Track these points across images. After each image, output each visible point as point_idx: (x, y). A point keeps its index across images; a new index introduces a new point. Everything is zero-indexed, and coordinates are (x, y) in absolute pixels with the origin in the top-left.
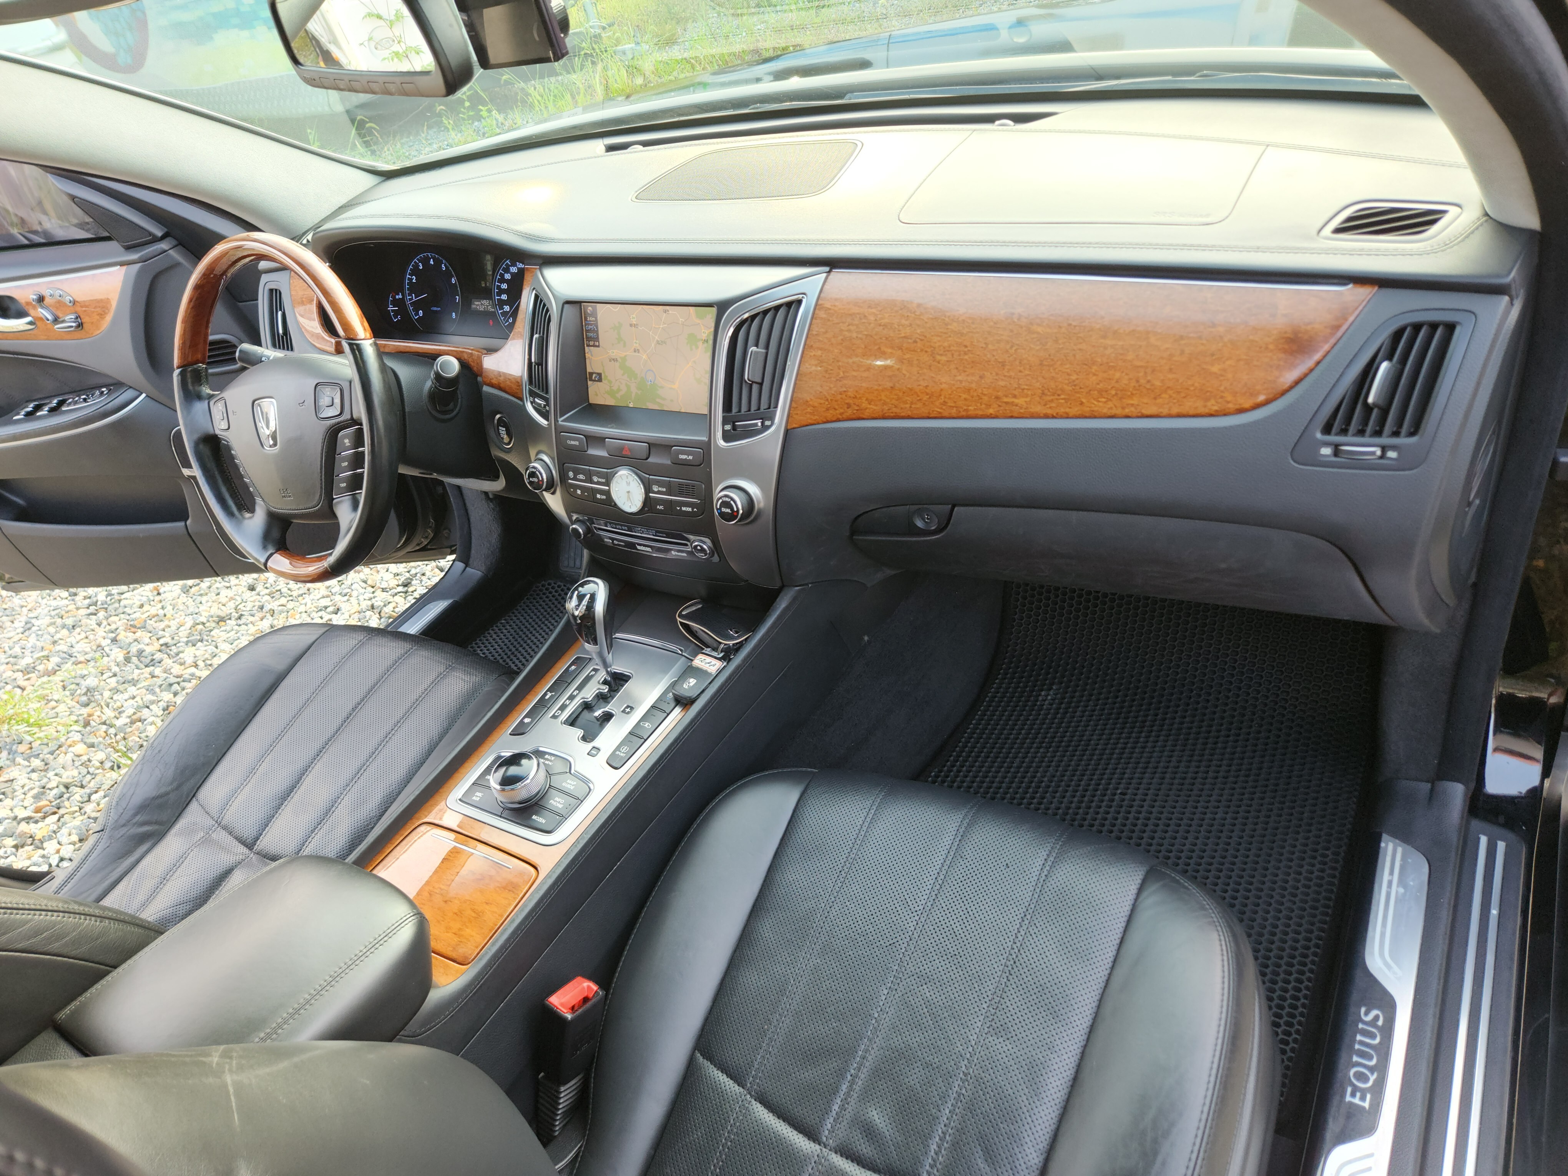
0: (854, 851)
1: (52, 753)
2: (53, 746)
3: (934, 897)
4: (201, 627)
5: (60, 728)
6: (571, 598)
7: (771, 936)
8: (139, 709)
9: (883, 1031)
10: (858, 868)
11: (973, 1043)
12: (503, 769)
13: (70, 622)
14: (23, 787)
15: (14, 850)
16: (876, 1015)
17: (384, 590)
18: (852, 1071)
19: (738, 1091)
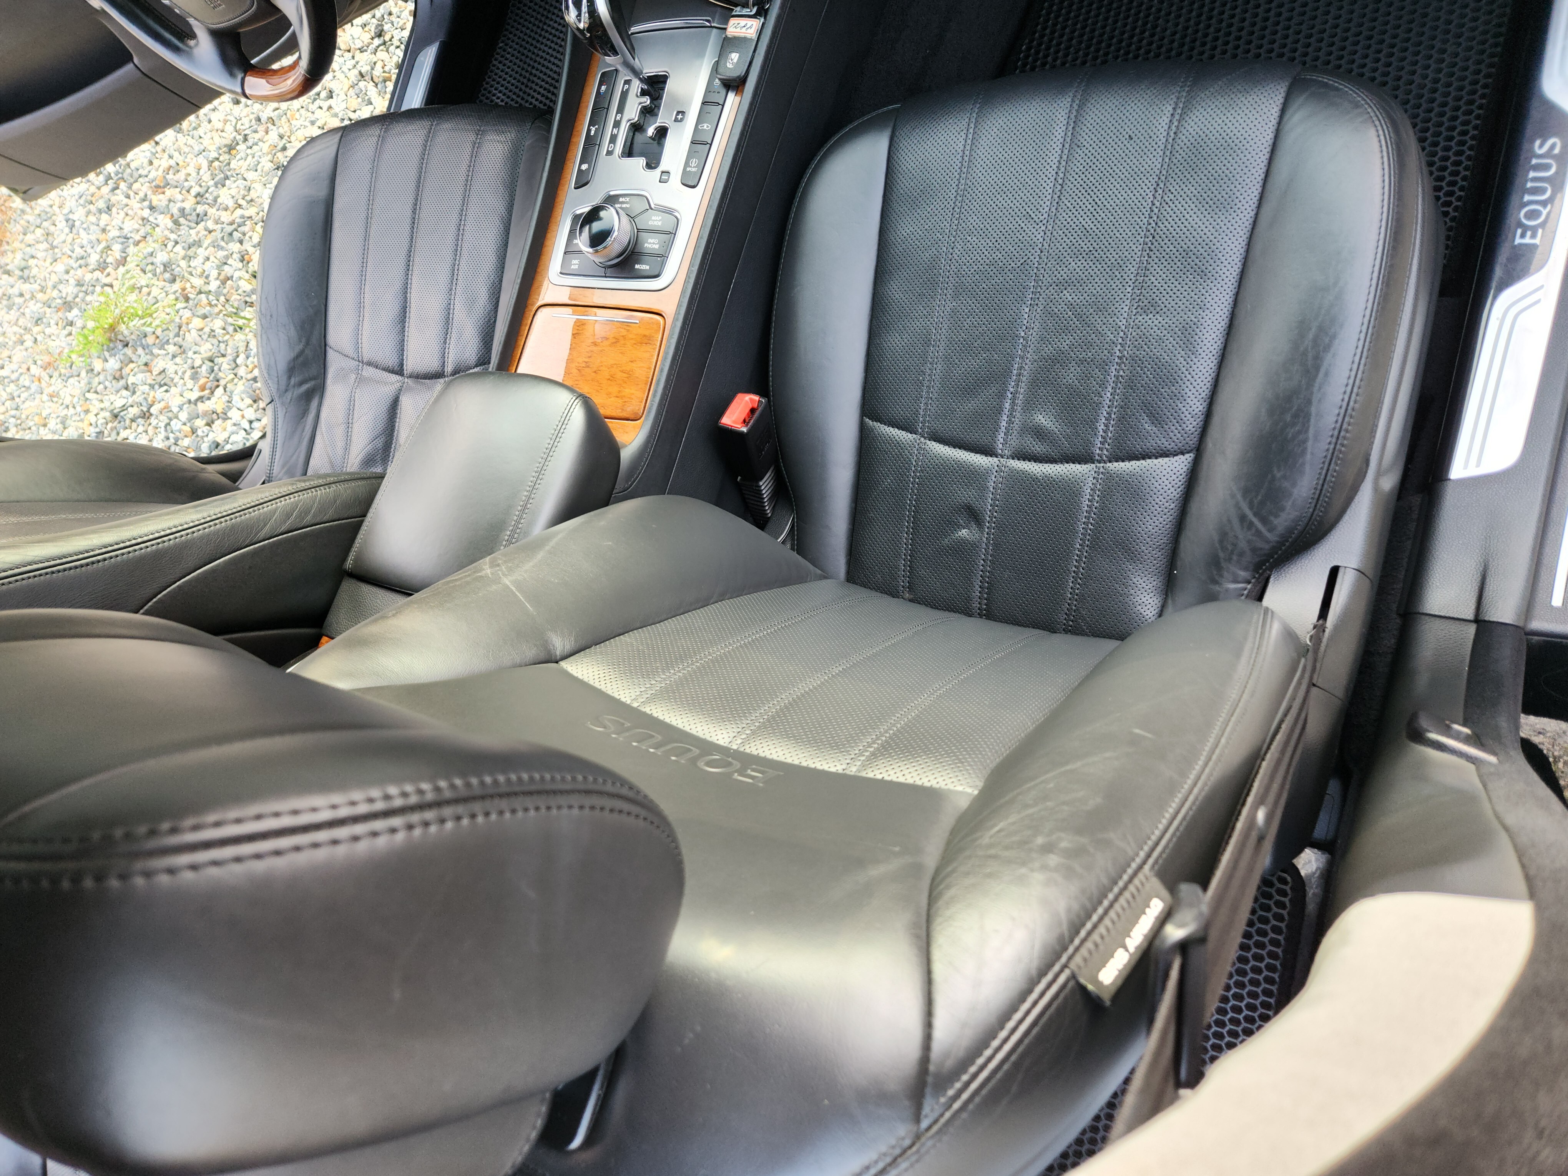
0: (963, 182)
1: (178, 335)
2: (174, 329)
3: (1057, 200)
4: (216, 164)
5: (168, 310)
6: (567, 8)
7: (902, 296)
8: (219, 268)
9: (1032, 346)
10: (970, 198)
11: (1123, 327)
12: (586, 229)
13: (101, 204)
14: (176, 373)
15: (208, 427)
16: (1023, 334)
17: (361, 50)
18: (1012, 390)
19: (912, 438)
